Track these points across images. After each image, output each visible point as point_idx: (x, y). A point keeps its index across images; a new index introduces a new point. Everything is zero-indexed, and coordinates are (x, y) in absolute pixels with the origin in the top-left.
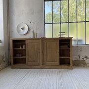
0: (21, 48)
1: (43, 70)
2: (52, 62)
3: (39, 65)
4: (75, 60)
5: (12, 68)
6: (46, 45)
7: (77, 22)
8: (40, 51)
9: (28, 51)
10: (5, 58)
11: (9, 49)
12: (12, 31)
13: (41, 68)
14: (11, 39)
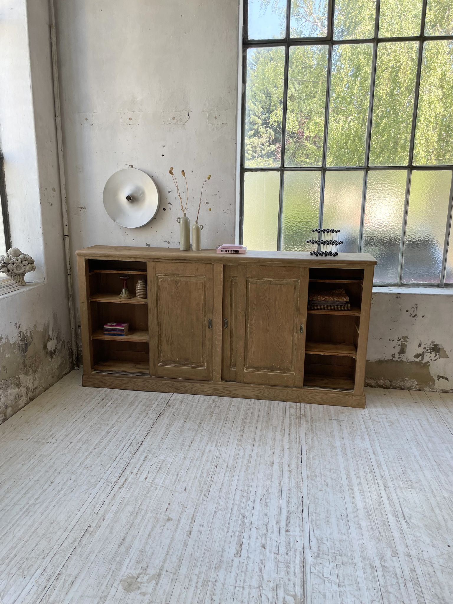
0: (123, 298)
1: (226, 400)
2: (272, 368)
3: (208, 380)
4: (380, 362)
5: (85, 385)
6: (242, 288)
7: (411, 168)
8: (214, 319)
9: (159, 314)
10: (55, 337)
11: (70, 293)
12: (81, 208)
13: (217, 394)
14: (79, 255)
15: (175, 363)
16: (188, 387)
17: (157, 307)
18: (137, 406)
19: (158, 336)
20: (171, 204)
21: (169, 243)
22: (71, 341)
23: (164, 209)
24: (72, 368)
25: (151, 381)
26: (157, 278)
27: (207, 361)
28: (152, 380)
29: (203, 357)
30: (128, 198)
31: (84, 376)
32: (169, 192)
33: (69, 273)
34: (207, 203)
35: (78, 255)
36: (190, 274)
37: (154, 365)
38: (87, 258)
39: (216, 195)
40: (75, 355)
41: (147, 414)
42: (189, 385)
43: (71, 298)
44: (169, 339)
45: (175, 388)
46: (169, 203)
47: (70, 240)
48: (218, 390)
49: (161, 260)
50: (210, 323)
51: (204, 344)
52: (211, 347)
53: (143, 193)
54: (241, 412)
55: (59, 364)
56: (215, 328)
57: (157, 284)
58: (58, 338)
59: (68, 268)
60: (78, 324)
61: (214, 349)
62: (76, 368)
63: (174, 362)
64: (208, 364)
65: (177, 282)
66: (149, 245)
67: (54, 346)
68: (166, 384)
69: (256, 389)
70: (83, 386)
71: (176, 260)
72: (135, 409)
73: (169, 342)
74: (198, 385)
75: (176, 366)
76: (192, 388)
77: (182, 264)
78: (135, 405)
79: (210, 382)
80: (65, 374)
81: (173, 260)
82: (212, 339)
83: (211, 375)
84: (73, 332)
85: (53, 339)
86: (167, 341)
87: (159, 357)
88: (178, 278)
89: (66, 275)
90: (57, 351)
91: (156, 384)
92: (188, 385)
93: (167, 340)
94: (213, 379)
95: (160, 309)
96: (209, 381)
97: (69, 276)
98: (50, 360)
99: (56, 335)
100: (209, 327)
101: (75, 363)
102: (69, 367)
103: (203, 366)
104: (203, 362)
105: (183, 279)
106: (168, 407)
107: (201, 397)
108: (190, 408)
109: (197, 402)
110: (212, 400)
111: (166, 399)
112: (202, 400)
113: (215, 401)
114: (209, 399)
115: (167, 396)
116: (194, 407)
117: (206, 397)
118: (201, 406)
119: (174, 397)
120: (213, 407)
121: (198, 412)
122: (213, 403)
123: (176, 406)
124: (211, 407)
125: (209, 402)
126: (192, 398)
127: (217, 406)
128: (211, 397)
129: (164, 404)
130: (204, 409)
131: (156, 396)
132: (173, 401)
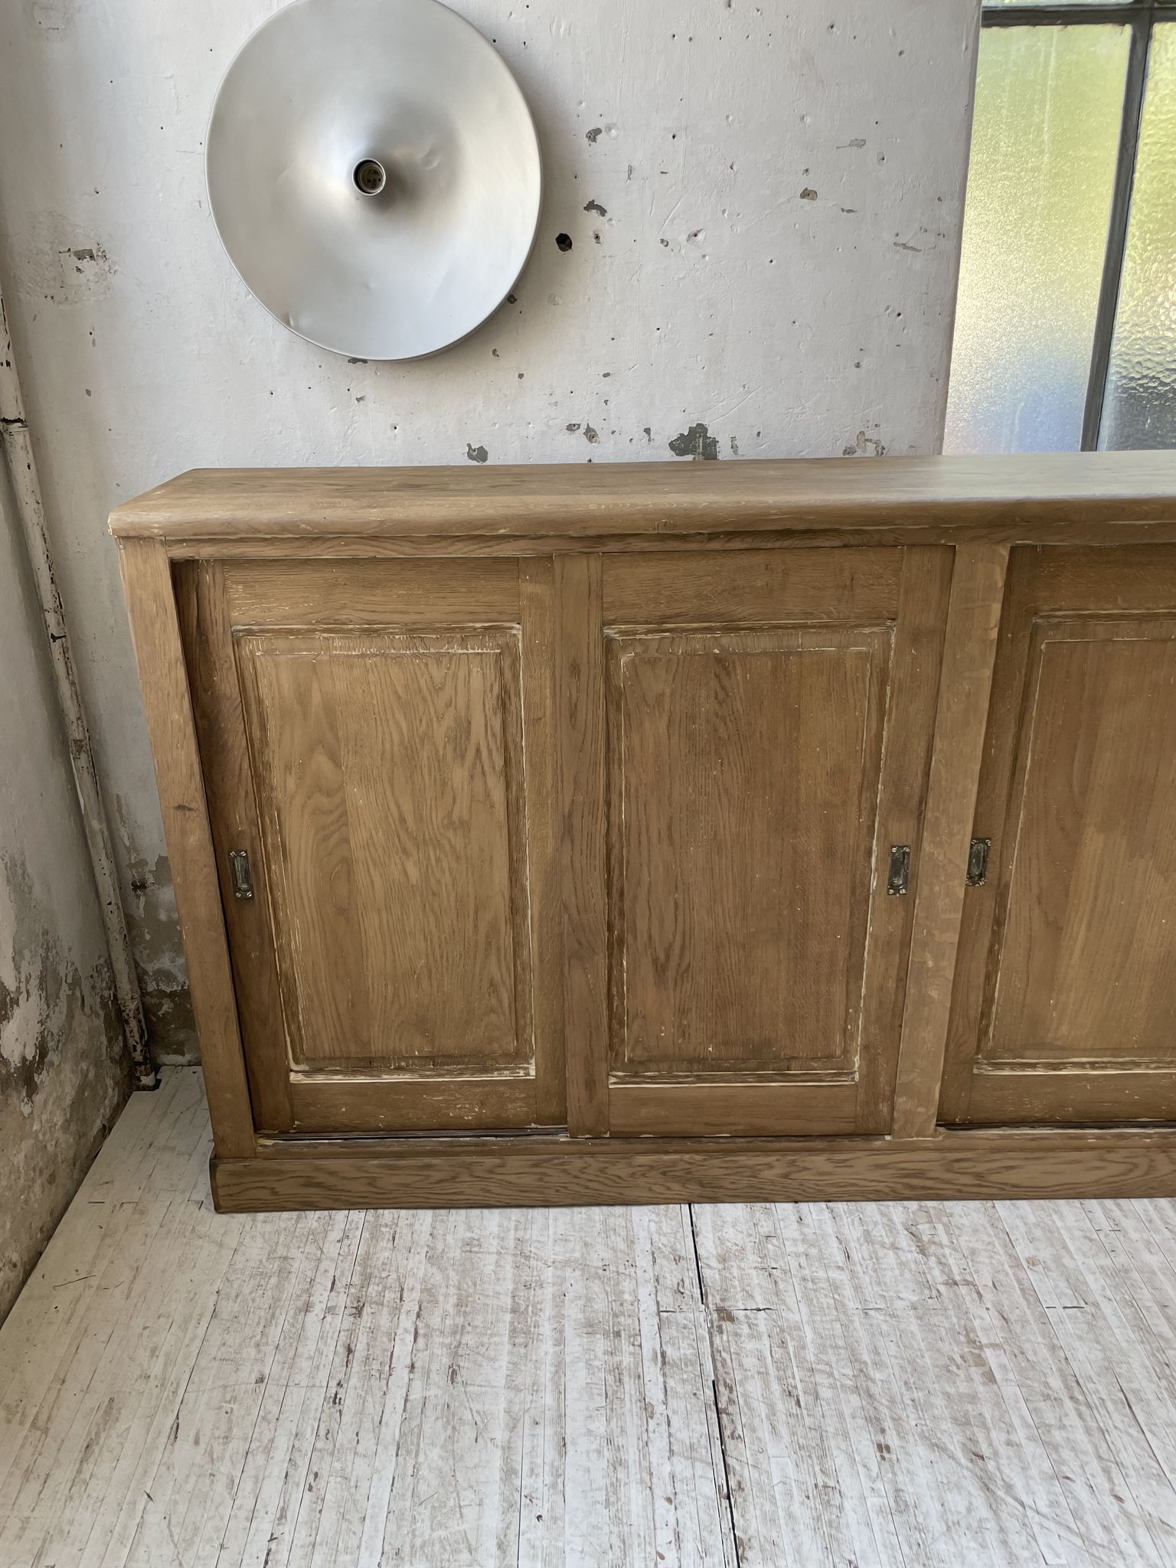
3: (867, 1131)
5: (231, 1203)
8: (927, 847)
9: (615, 837)
10: (34, 982)
11: (76, 733)
12: (80, 256)
13: (908, 1193)
14: (133, 539)
15: (699, 1065)
16: (768, 1174)
17: (608, 804)
18: (560, 1341)
19: (610, 946)
20: (603, 212)
21: (591, 435)
22: (109, 963)
23: (564, 242)
24: (129, 1085)
25: (578, 1163)
26: (608, 644)
27: (866, 1047)
28: (581, 1154)
29: (845, 1030)
30: (365, 175)
31: (223, 1167)
32: (593, 135)
33: (53, 630)
34: (807, 194)
35: (127, 538)
36: (807, 615)
37: (590, 1084)
38: (181, 552)
39: (860, 143)
40: (133, 1024)
41: (648, 1410)
42: (772, 1166)
43: (83, 760)
44: (668, 957)
45: (702, 1185)
46: (591, 206)
47: (37, 443)
48: (920, 1174)
49: (638, 545)
50: (900, 865)
51: (854, 971)
52: (891, 984)
53: (447, 146)
54: (1107, 1308)
55: (68, 1101)
56: (925, 891)
57: (607, 678)
58: (48, 981)
59: (49, 602)
60: (130, 875)
61: (912, 990)
62: (148, 1080)
63: (690, 1061)
64: (870, 1060)
65: (722, 664)
66: (481, 454)
67: (38, 1028)
68: (652, 1168)
69: (1112, 1156)
70: (218, 1209)
71: (730, 535)
72: (560, 1367)
73: (671, 974)
74: (819, 1161)
75: (700, 1079)
76: (786, 1176)
77: (759, 559)
78: (546, 1329)
79: (878, 1144)
80: (105, 1131)
81: (713, 537)
82: (905, 943)
83: (884, 1108)
84: (115, 921)
85: (23, 998)
86: (660, 969)
87: (611, 1046)
88: (729, 641)
89: (42, 640)
90: (51, 1044)
91: (602, 1170)
92: (770, 1166)
93: (655, 961)
94: (896, 1127)
95: (623, 812)
96: (869, 1135)
97: (56, 647)
98: (26, 1110)
99: (36, 969)
100: (892, 886)
101: (138, 1056)
102: (116, 1083)
103: (843, 1070)
104: (845, 1051)
105: (764, 643)
106: (727, 1326)
107: (841, 1219)
108: (838, 1320)
109: (840, 1259)
110: (906, 1232)
111: (678, 1259)
112: (858, 1239)
113: (925, 1238)
114: (887, 1228)
115: (669, 1231)
116: (852, 1304)
117: (861, 1216)
118: (880, 1292)
119: (711, 1236)
120: (942, 1288)
121: (899, 1347)
122: (925, 1255)
123: (759, 1310)
124: (934, 1293)
125: (900, 1253)
126: (802, 1233)
127: (957, 1278)
128: (882, 1208)
129: (687, 1299)
130: (912, 1312)
131: (613, 1237)
132: (721, 1266)
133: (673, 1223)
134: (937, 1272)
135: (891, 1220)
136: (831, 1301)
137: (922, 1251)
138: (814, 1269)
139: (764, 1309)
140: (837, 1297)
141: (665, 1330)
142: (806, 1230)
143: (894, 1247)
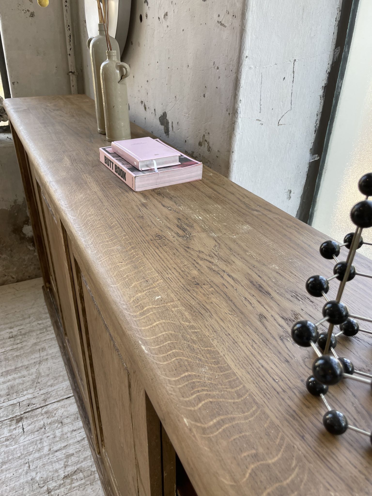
46: (145, 1)
106: (14, 422)
107: (78, 444)
108: (22, 455)
109: (55, 448)
110: (76, 469)
111: (45, 400)
112: (68, 453)
113: (74, 477)
114: (77, 462)
115: (58, 394)
116: (31, 458)
117: (82, 451)
118: (39, 466)
119: (58, 405)
120: (45, 488)
121: (11, 477)
122: (64, 478)
123: (23, 429)
124: (41, 485)
125: (64, 469)
126: (66, 434)
127: (52, 493)
128: (89, 457)
129: (25, 408)
130: (30, 478)
131: (53, 380)
132: (43, 413)
133: (63, 393)
134: (54, 484)
135: (82, 462)
136: (31, 450)
137: (65, 477)
138: (47, 441)
139: (23, 431)
140: (34, 452)
141: (11, 406)
142: (69, 435)
143: (66, 466)
